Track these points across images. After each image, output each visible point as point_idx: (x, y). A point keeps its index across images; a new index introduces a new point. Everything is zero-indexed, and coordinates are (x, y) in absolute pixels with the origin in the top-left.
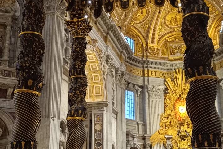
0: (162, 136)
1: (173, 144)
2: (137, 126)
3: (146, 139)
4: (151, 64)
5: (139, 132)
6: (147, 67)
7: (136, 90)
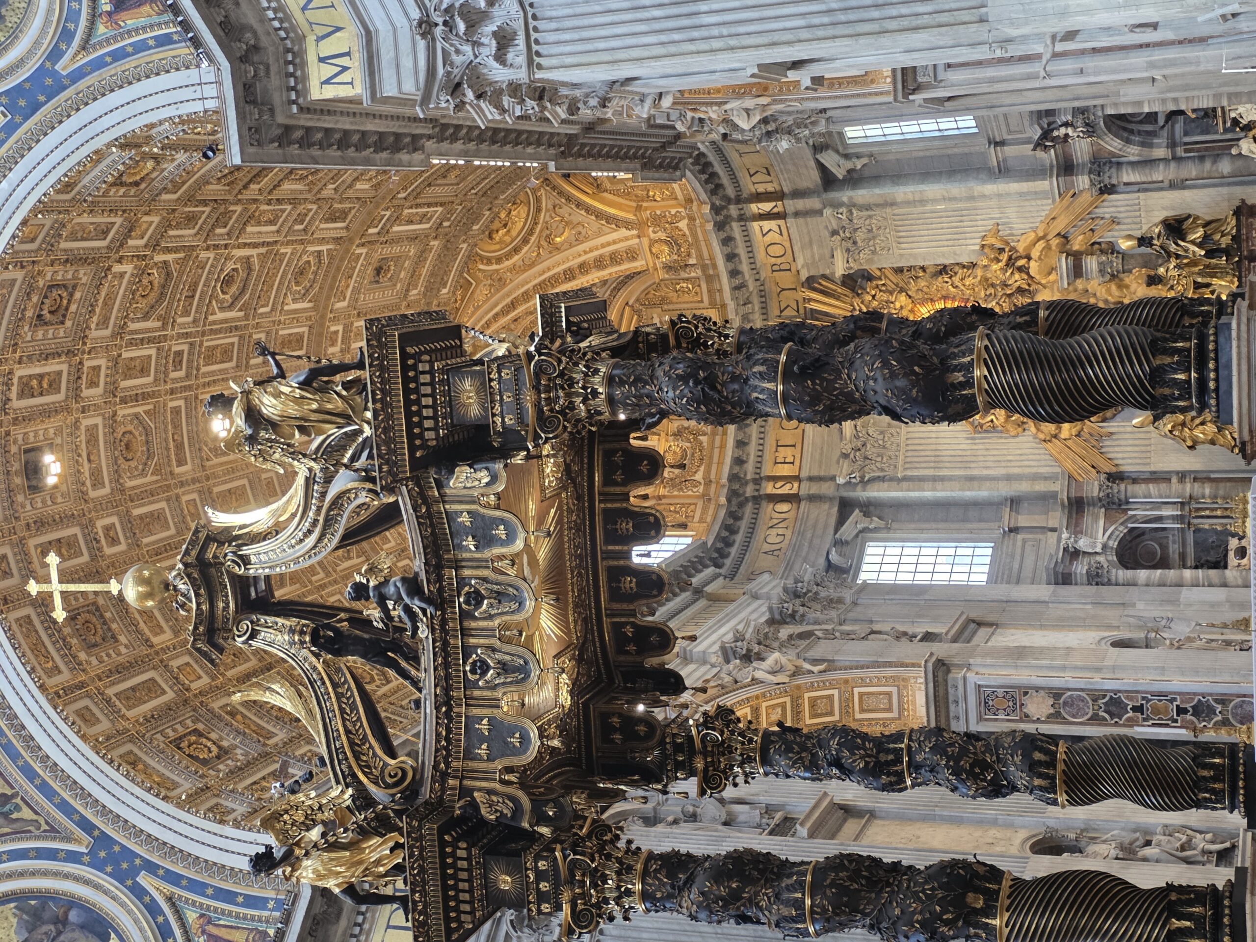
2: (1020, 537)
3: (1082, 498)
4: (745, 465)
5: (1050, 525)
6: (757, 481)
7: (857, 536)
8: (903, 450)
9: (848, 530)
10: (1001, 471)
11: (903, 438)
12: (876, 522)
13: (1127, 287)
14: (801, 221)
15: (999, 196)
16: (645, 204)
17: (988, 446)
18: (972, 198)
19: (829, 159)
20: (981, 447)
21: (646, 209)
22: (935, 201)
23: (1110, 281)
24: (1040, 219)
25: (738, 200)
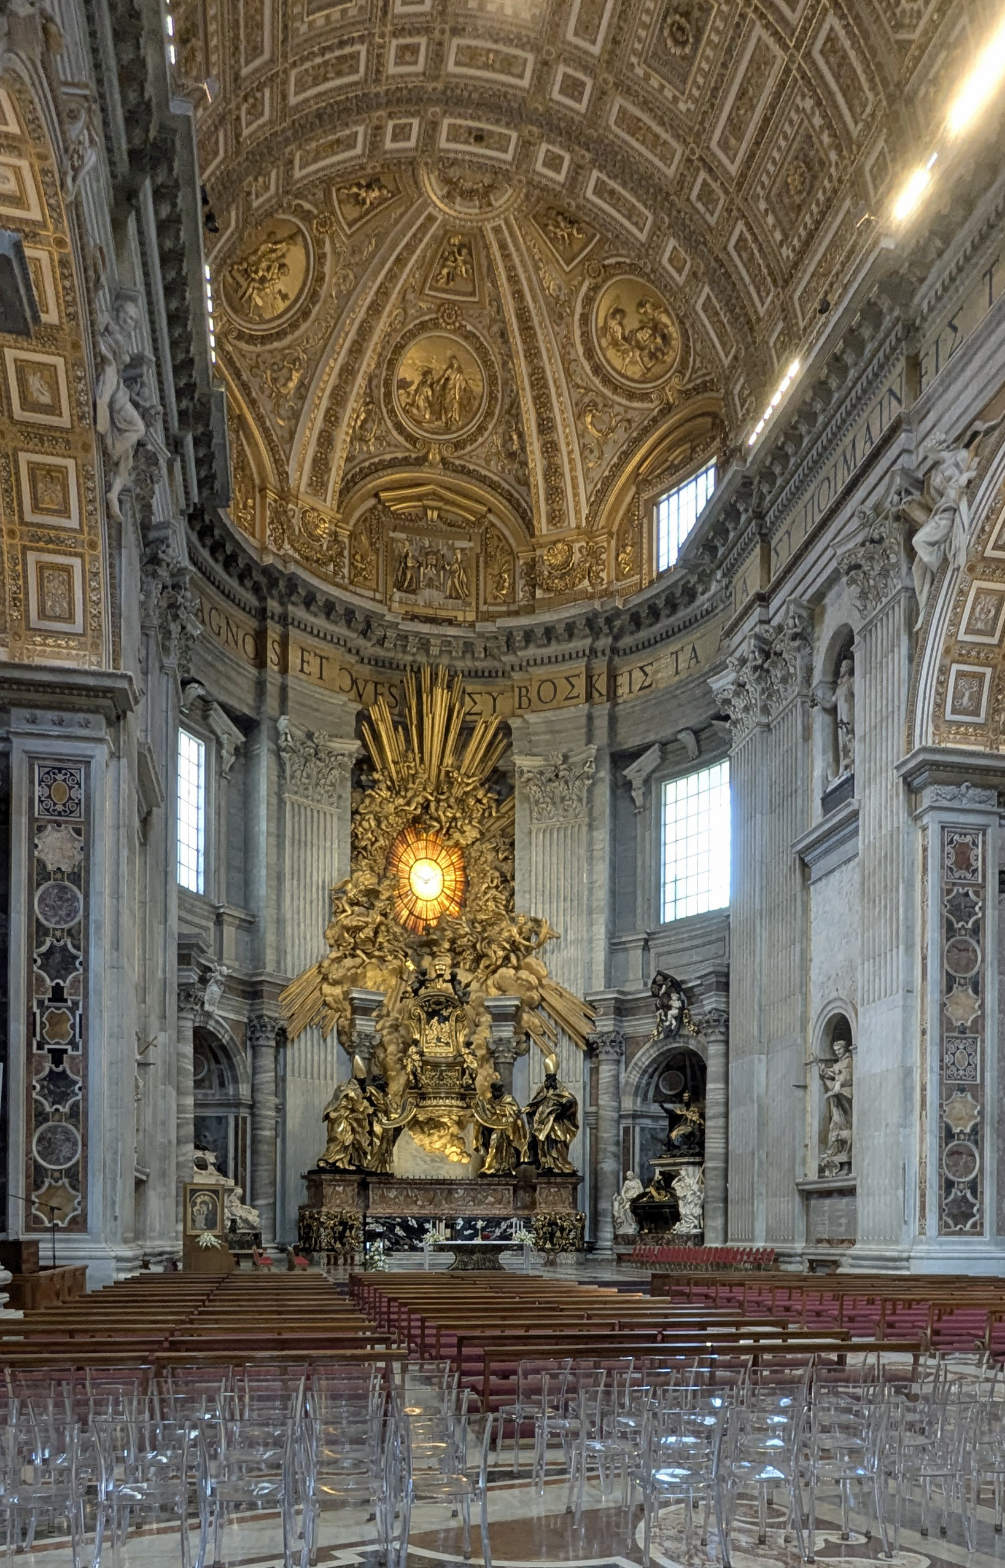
1: (385, 1032)
8: (313, 806)
9: (221, 722)
11: (325, 808)
12: (229, 759)
14: (584, 721)
16: (613, 542)
17: (315, 903)
19: (649, 760)
20: (315, 895)
21: (609, 543)
22: (591, 872)
25: (614, 651)
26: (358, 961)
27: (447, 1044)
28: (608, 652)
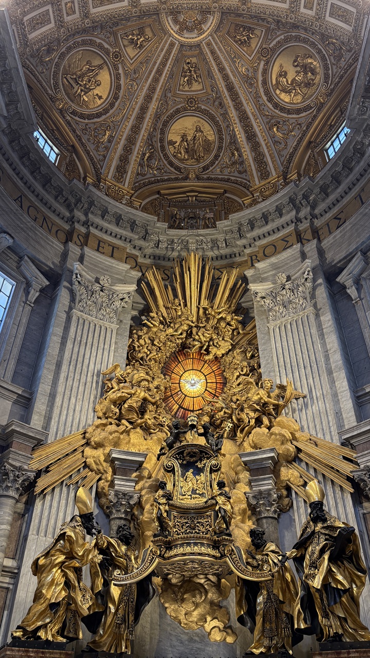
0: (100, 454)
1: (143, 493)
3: (11, 448)
4: (100, 217)
6: (86, 223)
7: (25, 278)
8: (96, 321)
9: (31, 271)
10: (60, 389)
11: (107, 324)
12: (34, 295)
13: (243, 521)
14: (298, 255)
15: (335, 395)
17: (88, 384)
18: (330, 372)
20: (89, 379)
22: (324, 344)
23: (249, 505)
24: (314, 433)
25: (313, 216)
26: (122, 428)
27: (202, 495)
28: (309, 217)
